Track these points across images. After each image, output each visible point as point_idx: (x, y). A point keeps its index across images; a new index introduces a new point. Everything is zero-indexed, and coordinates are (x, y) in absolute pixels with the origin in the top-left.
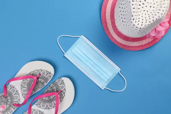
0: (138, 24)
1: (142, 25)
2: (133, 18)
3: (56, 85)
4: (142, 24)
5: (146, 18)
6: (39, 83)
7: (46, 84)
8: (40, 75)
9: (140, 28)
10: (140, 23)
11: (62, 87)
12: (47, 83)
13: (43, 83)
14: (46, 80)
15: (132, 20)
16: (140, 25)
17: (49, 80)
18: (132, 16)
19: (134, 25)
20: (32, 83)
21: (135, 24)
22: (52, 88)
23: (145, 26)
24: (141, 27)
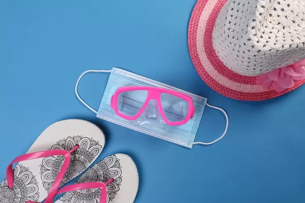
0: (258, 42)
1: (264, 46)
2: (253, 24)
3: (104, 167)
4: (266, 44)
5: (276, 37)
6: (76, 161)
7: (90, 164)
8: (77, 146)
9: (260, 51)
10: (263, 41)
11: (116, 173)
12: (92, 163)
13: (82, 163)
14: (89, 156)
15: (250, 28)
16: (261, 44)
17: (96, 157)
18: (254, 20)
19: (249, 40)
20: (63, 161)
21: (252, 37)
22: (95, 172)
23: (270, 50)
24: (261, 49)
